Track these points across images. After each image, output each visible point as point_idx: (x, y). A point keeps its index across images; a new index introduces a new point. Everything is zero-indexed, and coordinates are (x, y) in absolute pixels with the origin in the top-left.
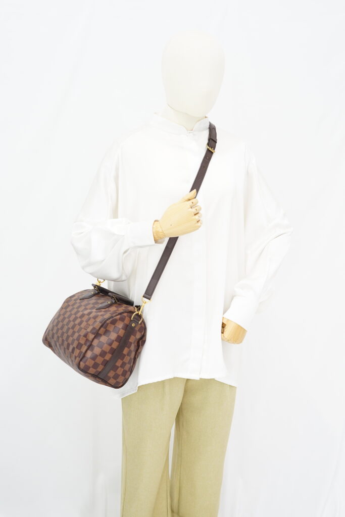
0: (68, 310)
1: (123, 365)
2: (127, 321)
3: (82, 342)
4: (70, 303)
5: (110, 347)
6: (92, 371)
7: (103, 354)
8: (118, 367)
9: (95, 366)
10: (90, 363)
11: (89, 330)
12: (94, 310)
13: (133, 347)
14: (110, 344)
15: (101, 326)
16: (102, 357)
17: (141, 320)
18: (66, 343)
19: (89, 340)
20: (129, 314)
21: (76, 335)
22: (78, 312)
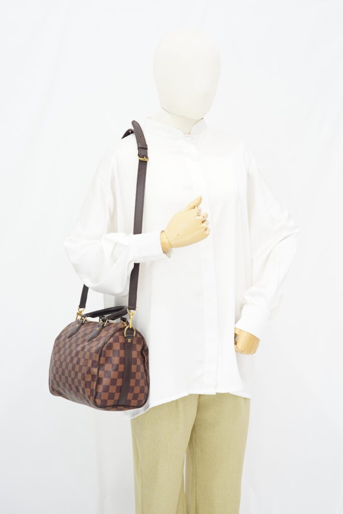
0: (61, 353)
1: (137, 382)
2: (121, 340)
3: (89, 378)
4: (61, 345)
5: (117, 373)
6: (110, 403)
7: (113, 382)
8: (133, 387)
9: (111, 396)
10: (105, 396)
11: (89, 365)
12: (86, 343)
13: (139, 362)
14: (117, 369)
15: (100, 356)
16: (114, 385)
17: (135, 332)
18: (73, 386)
19: (95, 375)
20: (121, 332)
21: (80, 375)
22: (71, 352)
